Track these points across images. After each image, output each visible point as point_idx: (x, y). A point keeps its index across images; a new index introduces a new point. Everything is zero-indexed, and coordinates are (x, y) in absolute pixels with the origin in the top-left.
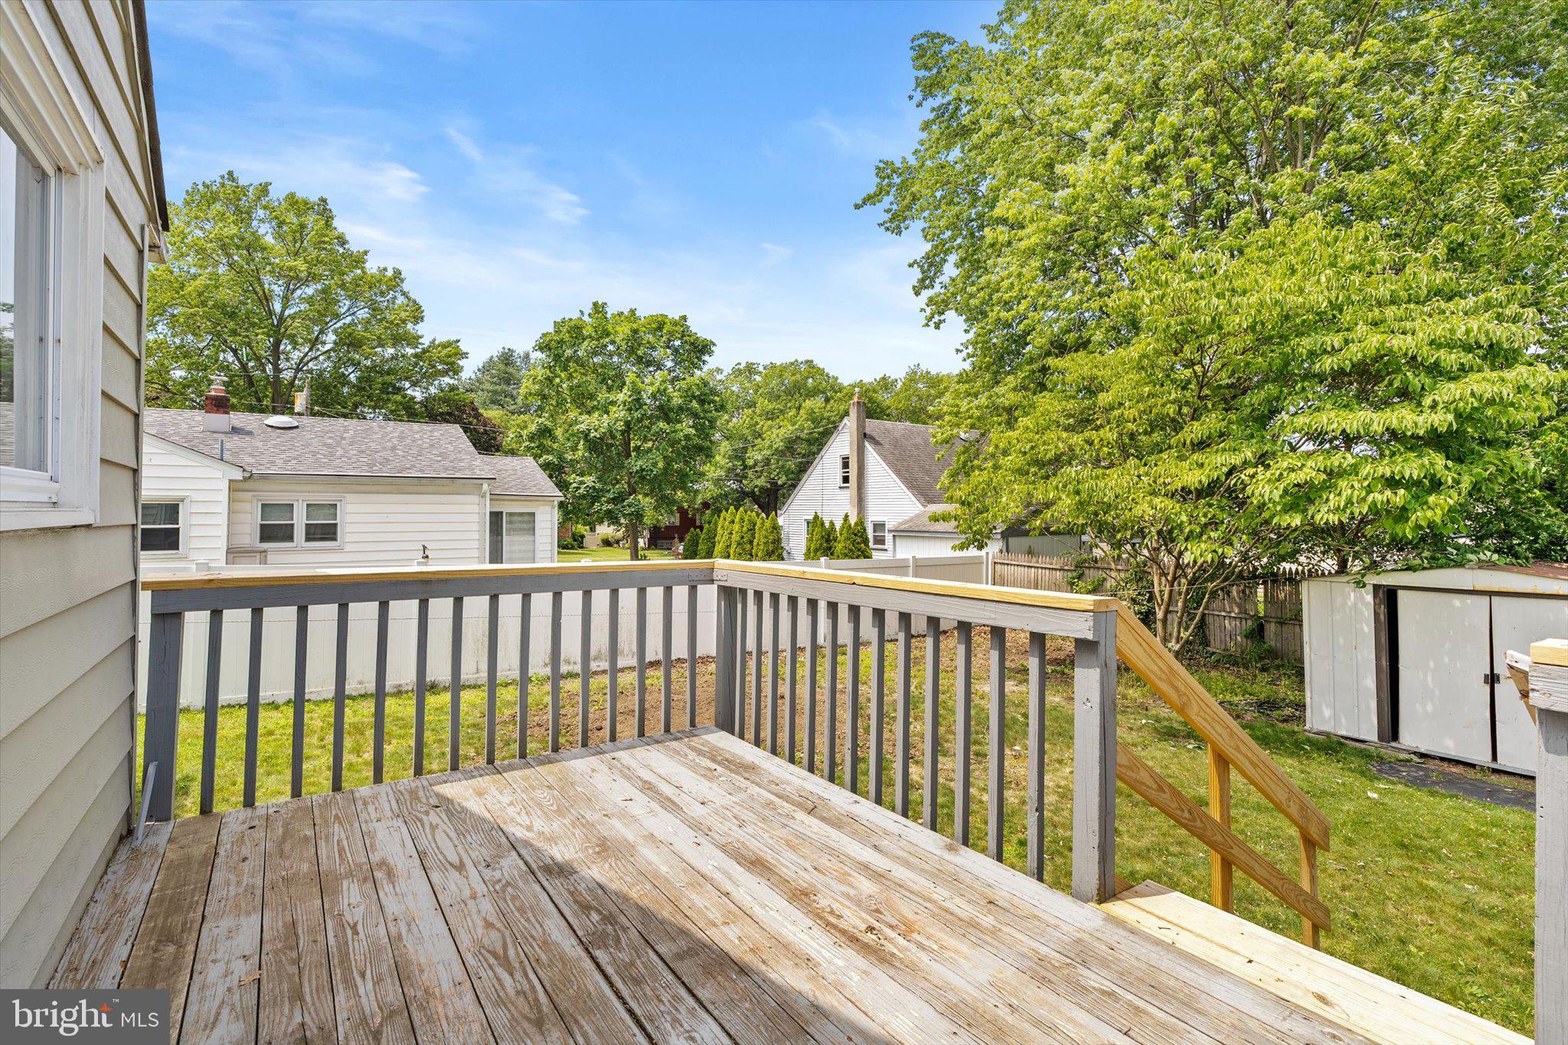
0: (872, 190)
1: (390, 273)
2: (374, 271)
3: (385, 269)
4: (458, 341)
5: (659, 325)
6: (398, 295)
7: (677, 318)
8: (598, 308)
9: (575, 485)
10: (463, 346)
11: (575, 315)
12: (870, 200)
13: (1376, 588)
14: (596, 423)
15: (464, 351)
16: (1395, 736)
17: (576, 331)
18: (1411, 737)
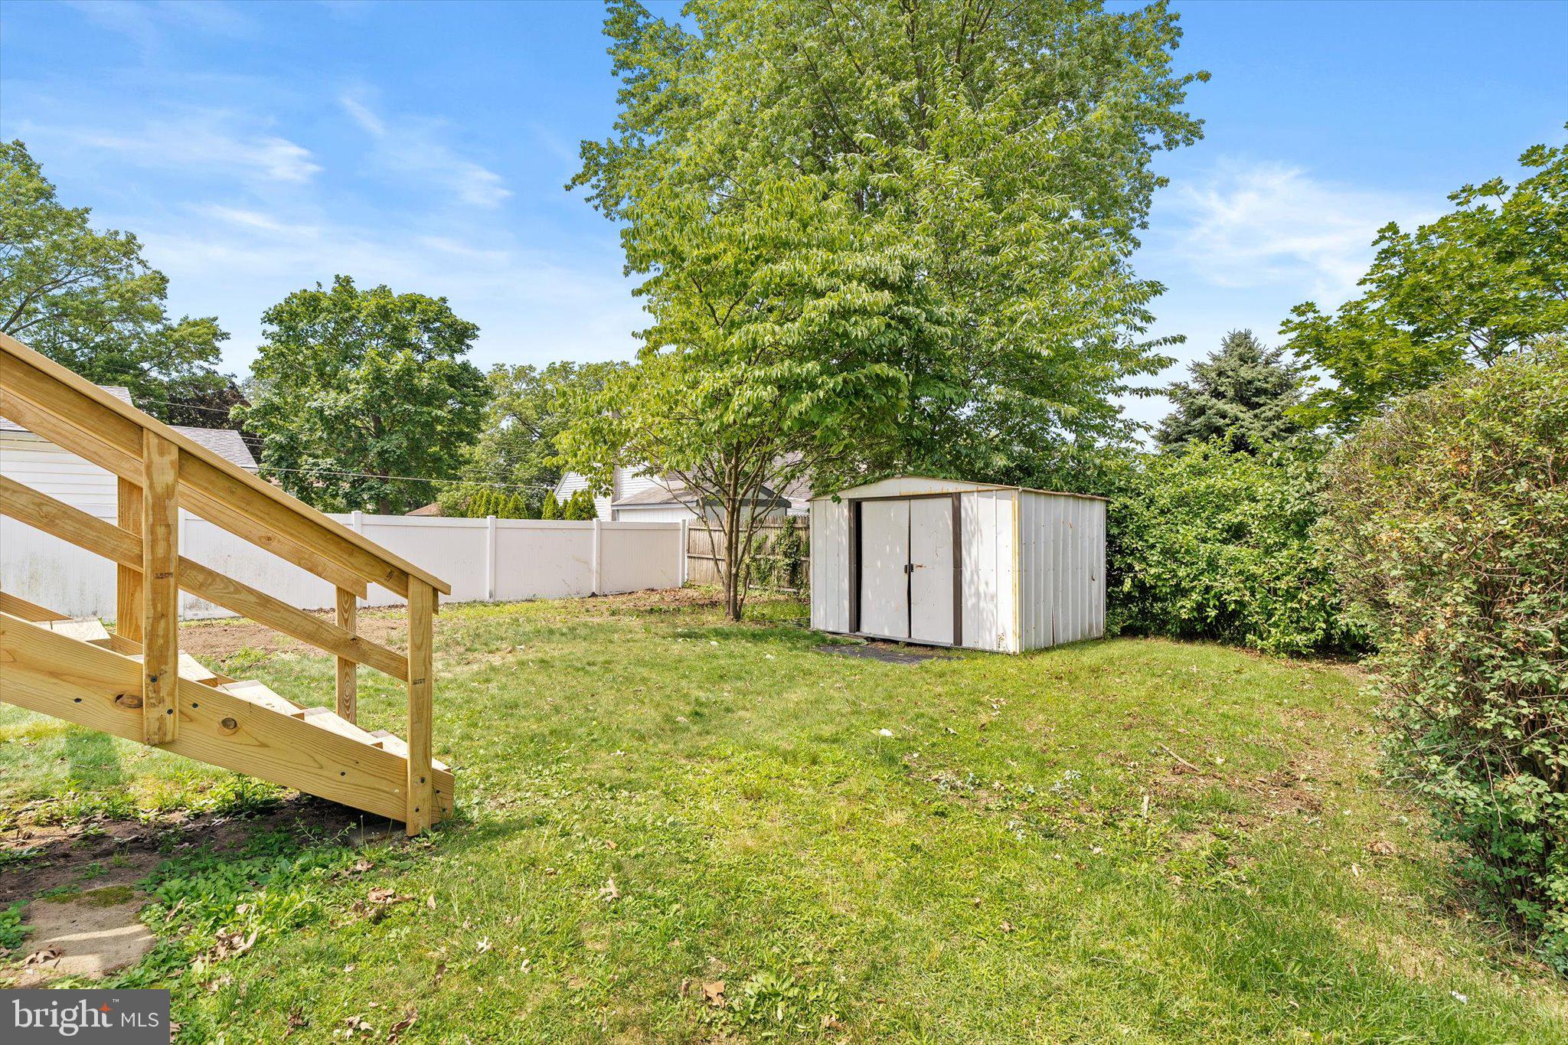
0: (580, 170)
1: (122, 237)
2: (100, 234)
3: (117, 233)
4: (215, 319)
5: (413, 303)
6: (134, 263)
7: (435, 299)
8: (345, 283)
9: (307, 467)
10: (223, 326)
11: (312, 288)
12: (579, 179)
13: (850, 500)
14: (330, 401)
15: (224, 330)
16: (858, 629)
17: (311, 303)
18: (867, 629)
